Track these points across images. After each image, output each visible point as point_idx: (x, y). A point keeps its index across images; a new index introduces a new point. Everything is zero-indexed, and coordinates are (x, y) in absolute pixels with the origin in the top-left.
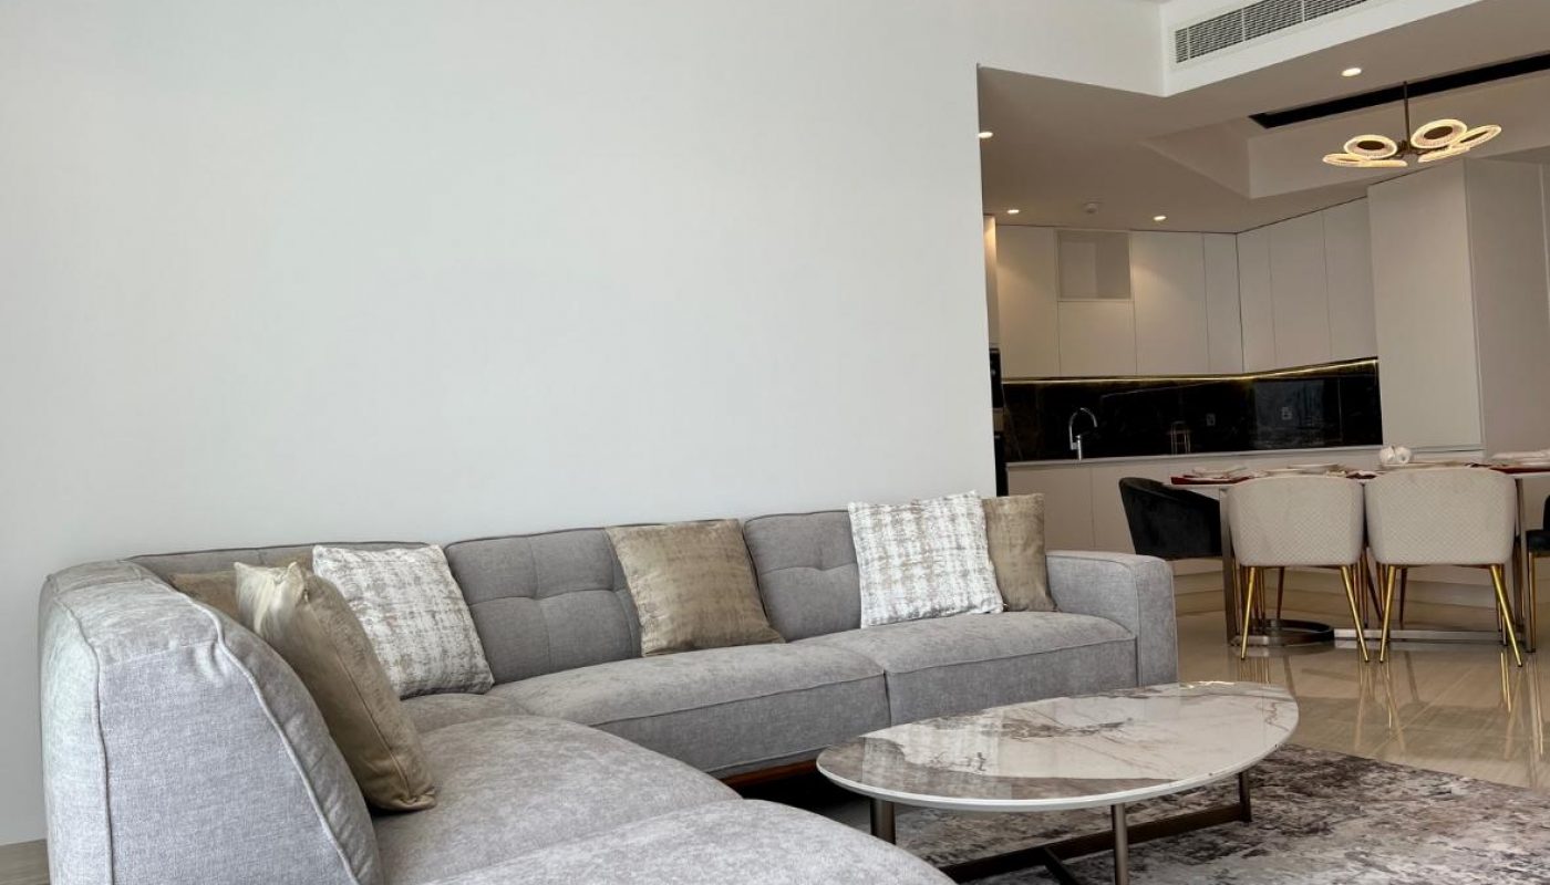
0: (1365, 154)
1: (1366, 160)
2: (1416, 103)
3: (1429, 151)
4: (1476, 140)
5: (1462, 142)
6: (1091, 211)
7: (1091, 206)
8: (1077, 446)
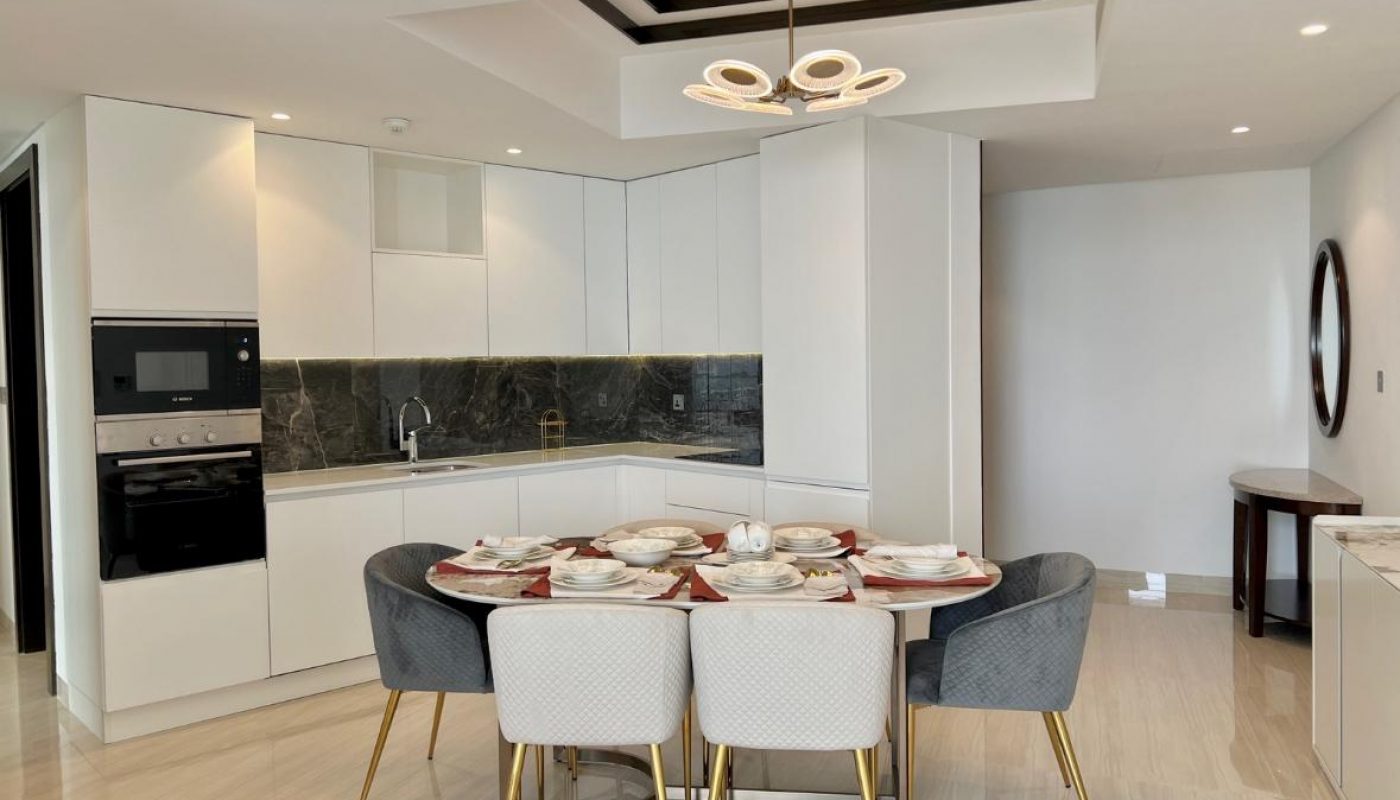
0: (735, 90)
1: (736, 97)
2: (804, 33)
3: (816, 96)
4: (877, 87)
5: (859, 87)
6: (396, 130)
7: (396, 123)
8: (412, 446)
